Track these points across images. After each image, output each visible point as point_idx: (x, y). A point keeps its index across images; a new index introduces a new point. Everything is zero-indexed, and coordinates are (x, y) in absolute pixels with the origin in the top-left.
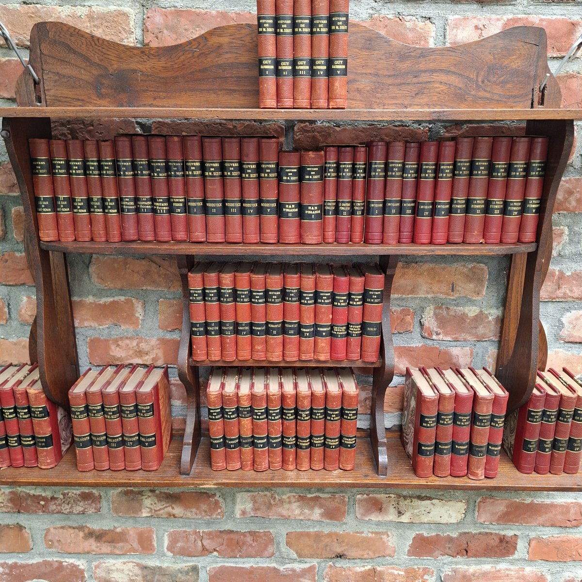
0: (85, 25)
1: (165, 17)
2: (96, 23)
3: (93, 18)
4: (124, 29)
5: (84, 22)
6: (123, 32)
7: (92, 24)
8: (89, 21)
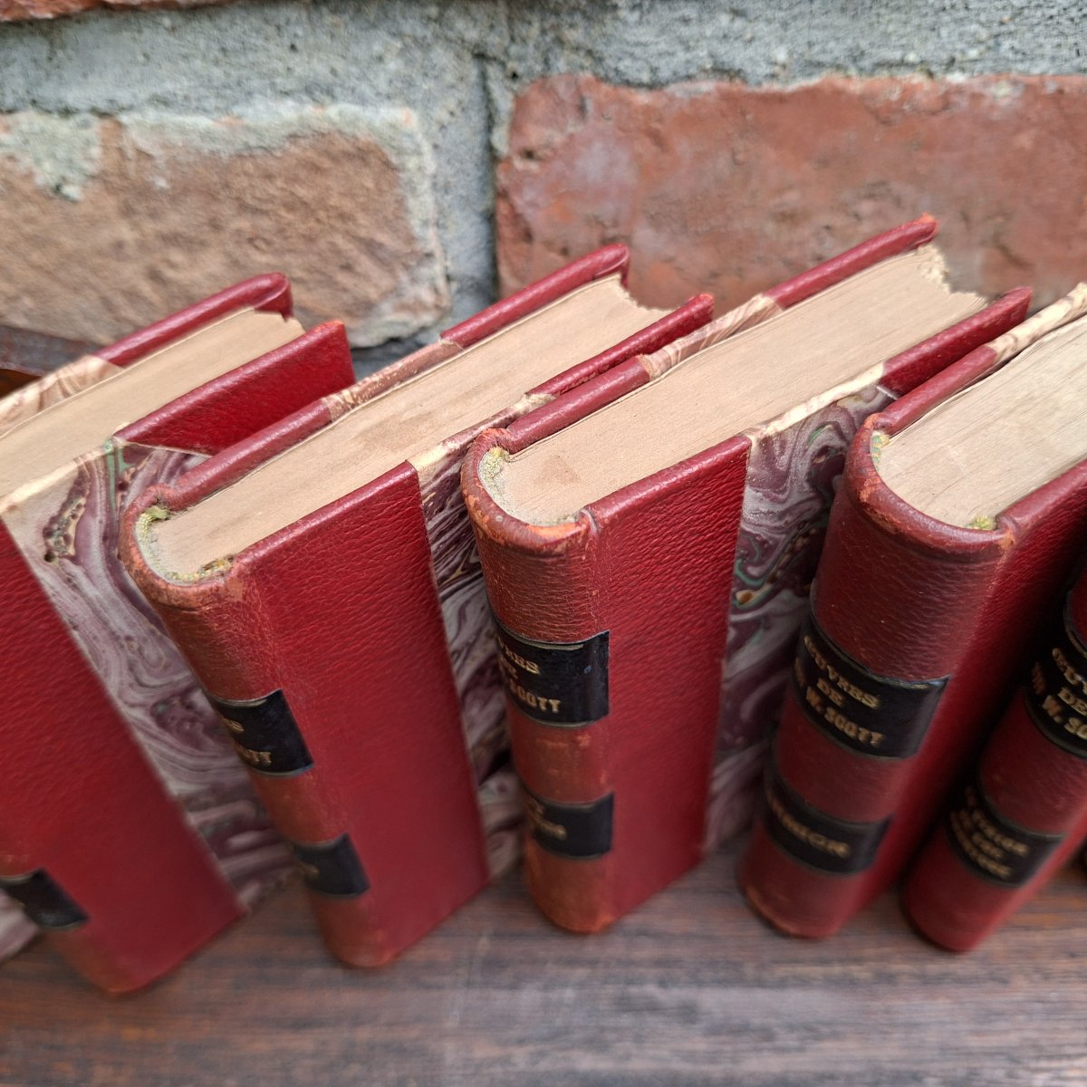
0: (105, 236)
1: (645, 147)
2: (174, 221)
3: (145, 192)
4: (371, 247)
5: (93, 222)
6: (365, 264)
7: (150, 227)
8: (127, 212)
